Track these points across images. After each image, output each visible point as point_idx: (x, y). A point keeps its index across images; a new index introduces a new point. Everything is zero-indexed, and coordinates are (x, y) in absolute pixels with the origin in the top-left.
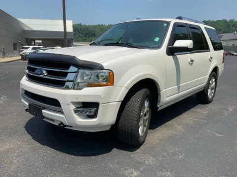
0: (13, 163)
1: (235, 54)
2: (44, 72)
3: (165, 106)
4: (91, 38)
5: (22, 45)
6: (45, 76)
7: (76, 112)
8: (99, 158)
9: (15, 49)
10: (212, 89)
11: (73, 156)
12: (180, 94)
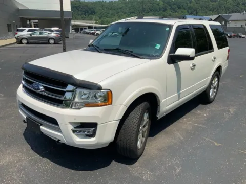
0: (14, 179)
1: (243, 36)
2: (41, 88)
3: (165, 114)
4: (90, 16)
5: (17, 27)
6: (42, 91)
7: (74, 131)
8: (98, 172)
9: (9, 30)
10: (214, 88)
11: (72, 171)
12: (180, 100)
